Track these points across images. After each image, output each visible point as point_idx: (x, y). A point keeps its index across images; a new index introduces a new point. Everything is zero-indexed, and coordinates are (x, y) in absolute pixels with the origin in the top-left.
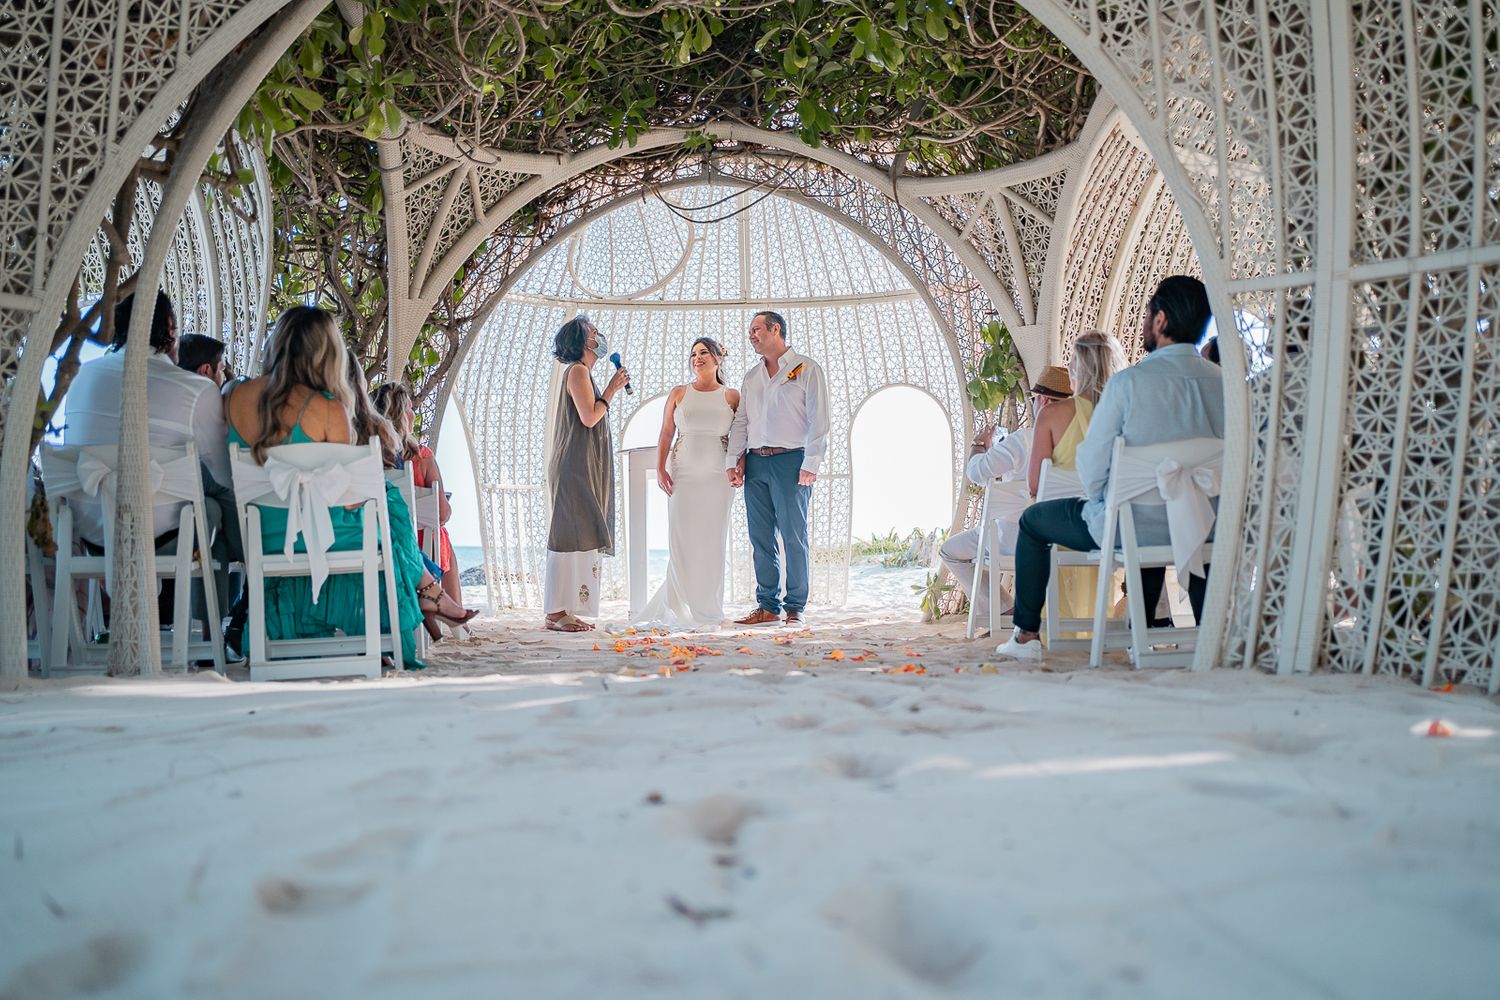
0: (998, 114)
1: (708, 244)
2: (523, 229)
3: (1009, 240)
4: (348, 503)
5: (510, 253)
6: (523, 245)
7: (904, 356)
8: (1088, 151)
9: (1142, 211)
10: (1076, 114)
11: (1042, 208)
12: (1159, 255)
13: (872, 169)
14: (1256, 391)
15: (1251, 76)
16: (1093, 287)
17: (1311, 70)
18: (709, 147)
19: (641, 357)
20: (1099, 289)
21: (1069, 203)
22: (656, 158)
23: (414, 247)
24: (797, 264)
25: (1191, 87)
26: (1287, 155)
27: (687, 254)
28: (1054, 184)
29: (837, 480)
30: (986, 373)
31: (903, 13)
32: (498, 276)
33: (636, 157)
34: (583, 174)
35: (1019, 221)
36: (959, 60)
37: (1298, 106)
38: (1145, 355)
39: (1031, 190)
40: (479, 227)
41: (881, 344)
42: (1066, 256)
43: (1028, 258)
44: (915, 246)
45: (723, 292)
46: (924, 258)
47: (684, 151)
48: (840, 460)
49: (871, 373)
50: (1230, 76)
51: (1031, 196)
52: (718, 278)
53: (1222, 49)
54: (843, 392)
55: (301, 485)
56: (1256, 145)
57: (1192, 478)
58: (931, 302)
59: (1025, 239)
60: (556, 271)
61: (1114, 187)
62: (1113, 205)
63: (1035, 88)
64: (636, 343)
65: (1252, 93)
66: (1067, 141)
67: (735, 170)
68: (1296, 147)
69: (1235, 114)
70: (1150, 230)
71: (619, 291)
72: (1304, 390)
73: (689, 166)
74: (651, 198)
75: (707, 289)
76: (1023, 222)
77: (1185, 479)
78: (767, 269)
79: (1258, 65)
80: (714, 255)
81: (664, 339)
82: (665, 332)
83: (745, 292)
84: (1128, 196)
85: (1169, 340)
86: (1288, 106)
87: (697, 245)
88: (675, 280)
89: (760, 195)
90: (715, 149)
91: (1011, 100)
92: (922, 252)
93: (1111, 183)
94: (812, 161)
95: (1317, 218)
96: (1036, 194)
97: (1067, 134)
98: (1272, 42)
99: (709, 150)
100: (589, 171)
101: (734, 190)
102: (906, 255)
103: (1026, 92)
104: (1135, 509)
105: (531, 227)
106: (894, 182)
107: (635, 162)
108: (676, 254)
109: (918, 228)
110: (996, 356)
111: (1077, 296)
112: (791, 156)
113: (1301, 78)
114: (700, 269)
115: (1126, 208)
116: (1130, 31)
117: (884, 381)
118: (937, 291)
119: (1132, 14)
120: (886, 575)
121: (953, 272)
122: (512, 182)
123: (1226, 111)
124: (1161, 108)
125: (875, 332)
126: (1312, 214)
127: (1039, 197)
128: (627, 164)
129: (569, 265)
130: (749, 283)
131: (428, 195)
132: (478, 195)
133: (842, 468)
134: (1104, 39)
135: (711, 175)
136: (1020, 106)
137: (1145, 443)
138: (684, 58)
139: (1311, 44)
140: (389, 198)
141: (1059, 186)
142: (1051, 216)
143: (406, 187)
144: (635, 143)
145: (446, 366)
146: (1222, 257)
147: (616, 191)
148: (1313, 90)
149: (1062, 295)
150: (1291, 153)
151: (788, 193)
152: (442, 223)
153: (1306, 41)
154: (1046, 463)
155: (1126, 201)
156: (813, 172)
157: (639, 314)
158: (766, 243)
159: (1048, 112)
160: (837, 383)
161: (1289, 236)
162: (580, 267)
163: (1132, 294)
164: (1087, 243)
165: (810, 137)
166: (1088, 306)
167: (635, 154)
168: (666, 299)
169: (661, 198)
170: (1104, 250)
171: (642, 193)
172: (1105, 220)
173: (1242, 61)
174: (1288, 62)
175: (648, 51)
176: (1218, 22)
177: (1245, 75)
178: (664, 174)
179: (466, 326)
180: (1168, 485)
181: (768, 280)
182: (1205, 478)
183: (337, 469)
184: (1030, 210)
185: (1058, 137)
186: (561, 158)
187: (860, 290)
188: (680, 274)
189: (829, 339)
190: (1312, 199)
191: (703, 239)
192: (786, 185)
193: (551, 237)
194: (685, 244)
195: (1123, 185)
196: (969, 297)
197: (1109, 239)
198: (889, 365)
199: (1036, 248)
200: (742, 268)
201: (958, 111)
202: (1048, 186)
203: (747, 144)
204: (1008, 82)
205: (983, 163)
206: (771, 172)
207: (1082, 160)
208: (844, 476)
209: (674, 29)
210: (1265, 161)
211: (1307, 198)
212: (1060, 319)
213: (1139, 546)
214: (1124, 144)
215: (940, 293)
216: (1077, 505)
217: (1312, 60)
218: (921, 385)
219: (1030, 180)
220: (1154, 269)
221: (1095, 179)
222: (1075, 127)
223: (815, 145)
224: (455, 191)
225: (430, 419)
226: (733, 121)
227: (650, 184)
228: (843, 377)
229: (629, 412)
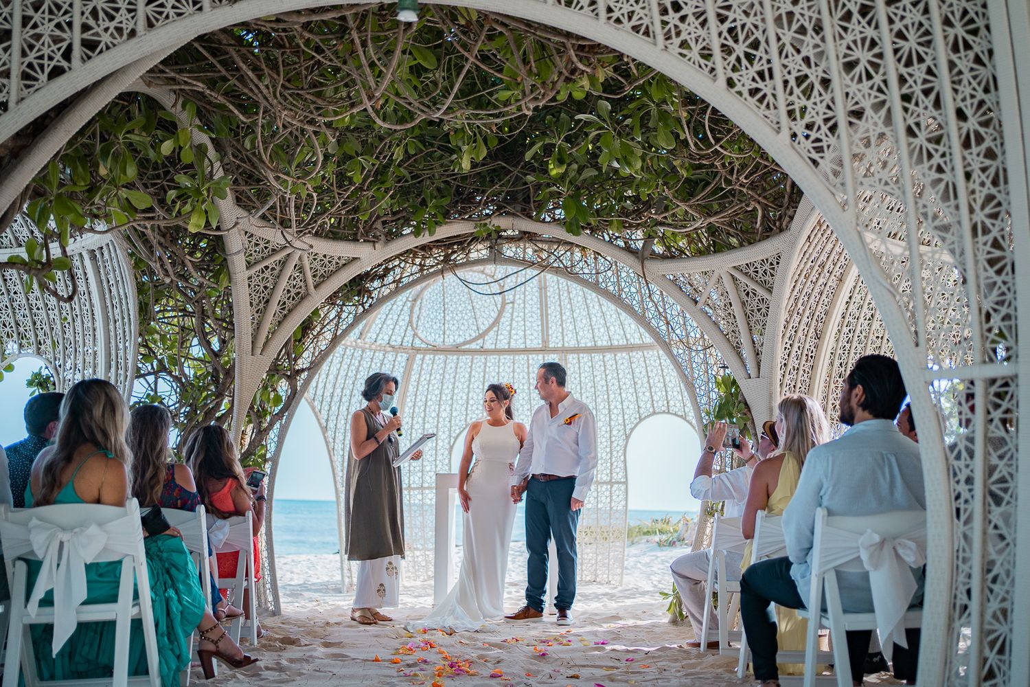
0: (723, 208)
1: (516, 306)
2: (349, 299)
3: (737, 309)
4: (104, 559)
5: (340, 318)
6: (349, 312)
7: (666, 391)
8: (797, 238)
9: (846, 285)
10: (788, 208)
11: (763, 284)
12: (862, 320)
13: (624, 252)
14: (958, 482)
15: (940, 169)
16: (807, 346)
17: (1003, 163)
18: (494, 235)
19: (466, 390)
20: (812, 348)
21: (783, 281)
22: (455, 244)
23: (256, 315)
24: (584, 321)
25: (880, 180)
26: (980, 246)
27: (500, 313)
28: (771, 264)
29: (616, 485)
30: (719, 416)
31: (637, 128)
32: (329, 336)
33: (439, 243)
34: (397, 257)
35: (744, 294)
36: (687, 165)
37: (990, 198)
38: (845, 428)
39: (752, 269)
40: (310, 298)
41: (649, 382)
42: (783, 323)
43: (752, 324)
44: (660, 313)
45: (528, 342)
46: (668, 323)
47: (475, 239)
48: (618, 470)
49: (642, 404)
50: (918, 171)
51: (753, 274)
52: (525, 331)
53: (909, 144)
54: (620, 418)
55: (62, 544)
56: (948, 236)
57: (894, 549)
58: (673, 358)
59: (749, 308)
60: (401, 327)
61: (822, 266)
62: (821, 281)
63: (753, 186)
64: (462, 380)
65: (942, 186)
66: (781, 230)
67: (516, 253)
68: (990, 238)
69: (925, 206)
70: (853, 300)
71: (450, 341)
72: (1011, 484)
73: (479, 251)
74: (449, 276)
75: (516, 340)
76: (748, 294)
77: (887, 550)
78: (561, 325)
79: (947, 158)
80: (521, 314)
81: (484, 377)
82: (485, 371)
83: (545, 341)
84: (834, 273)
85: (866, 414)
86: (980, 197)
87: (509, 307)
88: (492, 333)
89: (536, 272)
90: (500, 237)
91: (734, 197)
92: (666, 318)
93: (819, 263)
94: (577, 246)
95: (1016, 309)
96: (757, 272)
97: (781, 224)
98: (960, 136)
99: (495, 239)
100: (401, 255)
101: (515, 269)
102: (653, 321)
103: (745, 190)
104: (839, 575)
105: (356, 298)
106: (643, 263)
107: (438, 247)
108: (492, 314)
109: (663, 299)
110: (727, 402)
111: (793, 354)
112: (560, 242)
113: (992, 171)
114: (511, 325)
115: (832, 282)
116: (819, 128)
117: (651, 410)
118: (678, 350)
119: (821, 113)
120: (659, 554)
121: (692, 334)
122: (337, 263)
123: (916, 203)
124: (851, 201)
125: (644, 373)
126: (1010, 305)
127: (760, 275)
128: (431, 249)
129: (410, 322)
130: (548, 335)
131: (267, 274)
132: (309, 274)
133: (619, 476)
134: (794, 135)
135: (496, 256)
136: (741, 201)
137: (845, 513)
138: (466, 165)
139: (1002, 137)
140: (233, 276)
141: (776, 266)
142: (770, 291)
143: (248, 268)
144: (434, 233)
145: (286, 408)
146: (917, 345)
147: (421, 270)
148: (1006, 182)
149: (780, 353)
150: (985, 244)
151: (557, 271)
152: (279, 295)
153: (996, 134)
154: (760, 514)
155: (833, 277)
156: (578, 254)
157: (466, 359)
158: (560, 305)
159: (765, 208)
160: (615, 411)
161: (986, 326)
162: (420, 323)
163: (840, 351)
164: (801, 311)
165: (572, 226)
166: (803, 362)
167: (438, 241)
168: (486, 347)
169: (456, 275)
170: (816, 317)
171: (442, 272)
172: (816, 292)
173: (930, 156)
174: (978, 155)
175: (445, 161)
176: (905, 119)
177: (934, 168)
178: (459, 257)
179: (304, 375)
180: (871, 557)
181: (562, 333)
182: (908, 552)
183: (93, 530)
184: (752, 285)
185: (773, 228)
186: (377, 245)
187: (632, 340)
188: (495, 329)
189: (609, 377)
190: (1009, 289)
191: (513, 303)
192: (555, 265)
193: (370, 306)
194: (499, 306)
195: (829, 264)
196: (705, 354)
197: (819, 308)
198: (655, 398)
199: (758, 316)
200: (542, 324)
201: (690, 207)
202: (767, 266)
203: (525, 233)
204: (728, 182)
205: (714, 247)
206: (544, 255)
207: (793, 244)
208: (621, 483)
209: (460, 144)
210: (958, 252)
211: (1004, 289)
212: (779, 374)
213: (845, 611)
214: (829, 232)
215: (681, 351)
216: (785, 563)
217: (1004, 153)
218: (679, 413)
219: (752, 261)
220: (858, 332)
221: (805, 260)
222: (787, 219)
223: (577, 234)
224: (290, 270)
225: (273, 449)
226: (514, 215)
227: (448, 265)
228: (620, 407)
229: (457, 432)
